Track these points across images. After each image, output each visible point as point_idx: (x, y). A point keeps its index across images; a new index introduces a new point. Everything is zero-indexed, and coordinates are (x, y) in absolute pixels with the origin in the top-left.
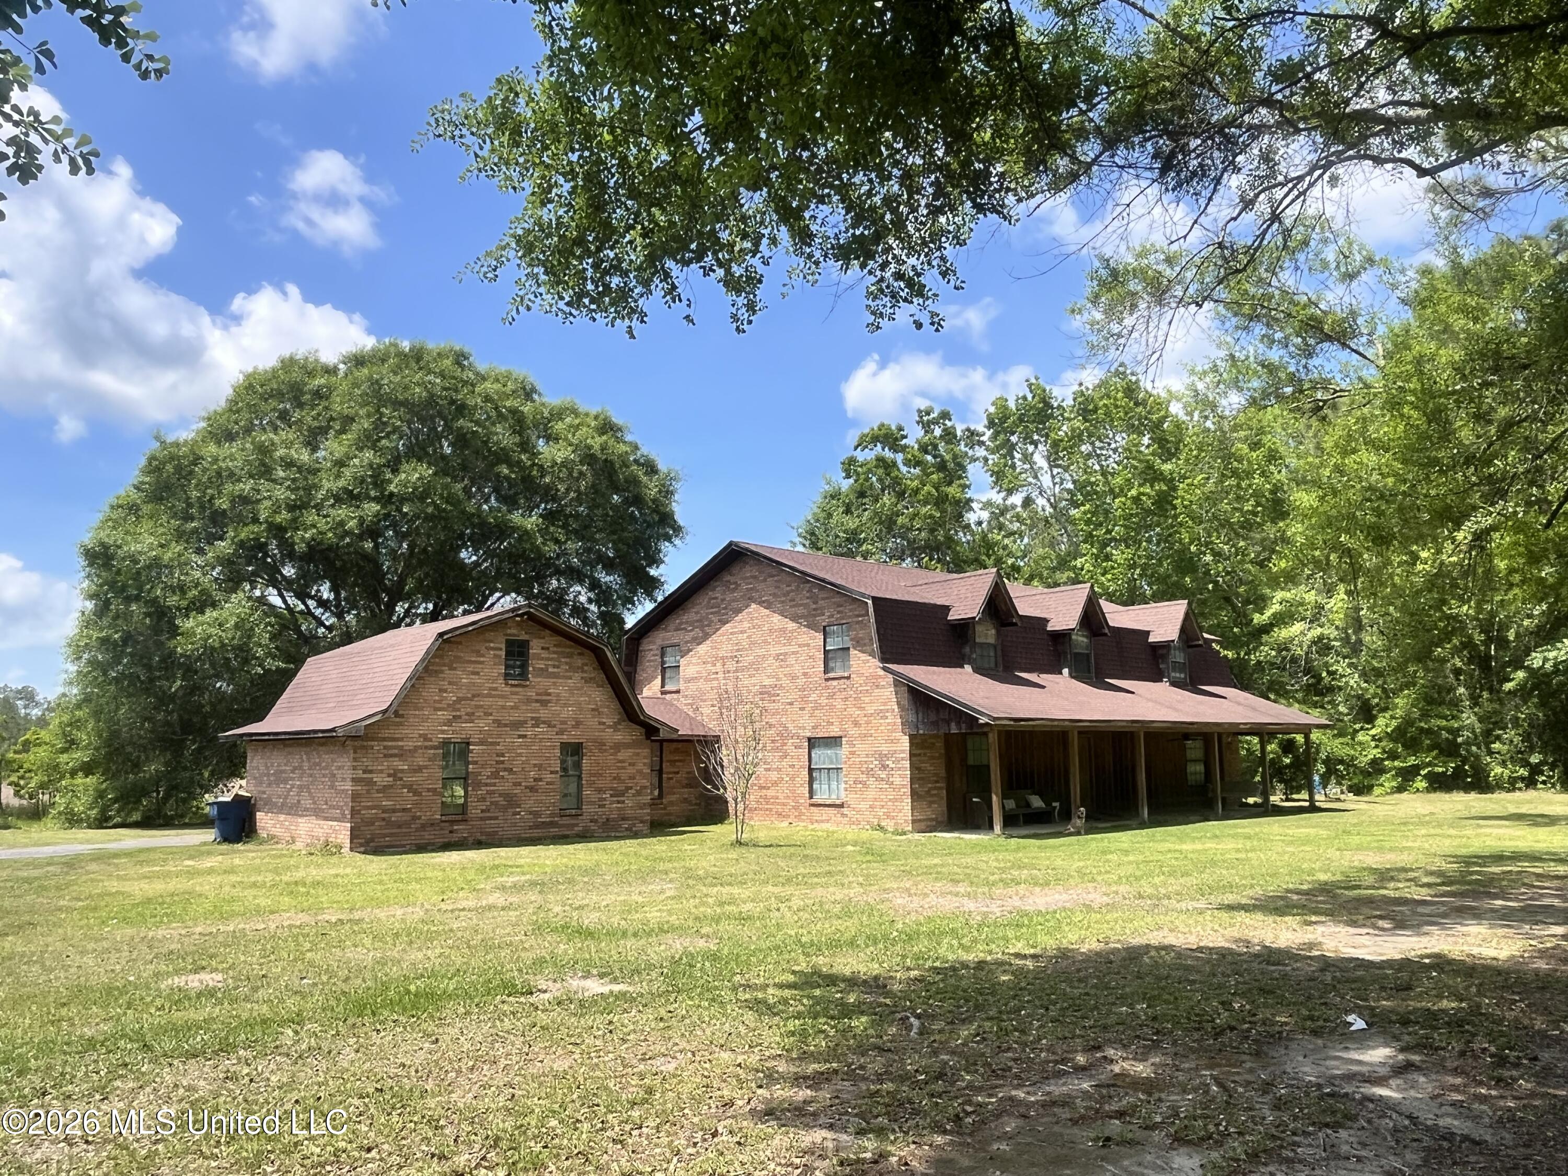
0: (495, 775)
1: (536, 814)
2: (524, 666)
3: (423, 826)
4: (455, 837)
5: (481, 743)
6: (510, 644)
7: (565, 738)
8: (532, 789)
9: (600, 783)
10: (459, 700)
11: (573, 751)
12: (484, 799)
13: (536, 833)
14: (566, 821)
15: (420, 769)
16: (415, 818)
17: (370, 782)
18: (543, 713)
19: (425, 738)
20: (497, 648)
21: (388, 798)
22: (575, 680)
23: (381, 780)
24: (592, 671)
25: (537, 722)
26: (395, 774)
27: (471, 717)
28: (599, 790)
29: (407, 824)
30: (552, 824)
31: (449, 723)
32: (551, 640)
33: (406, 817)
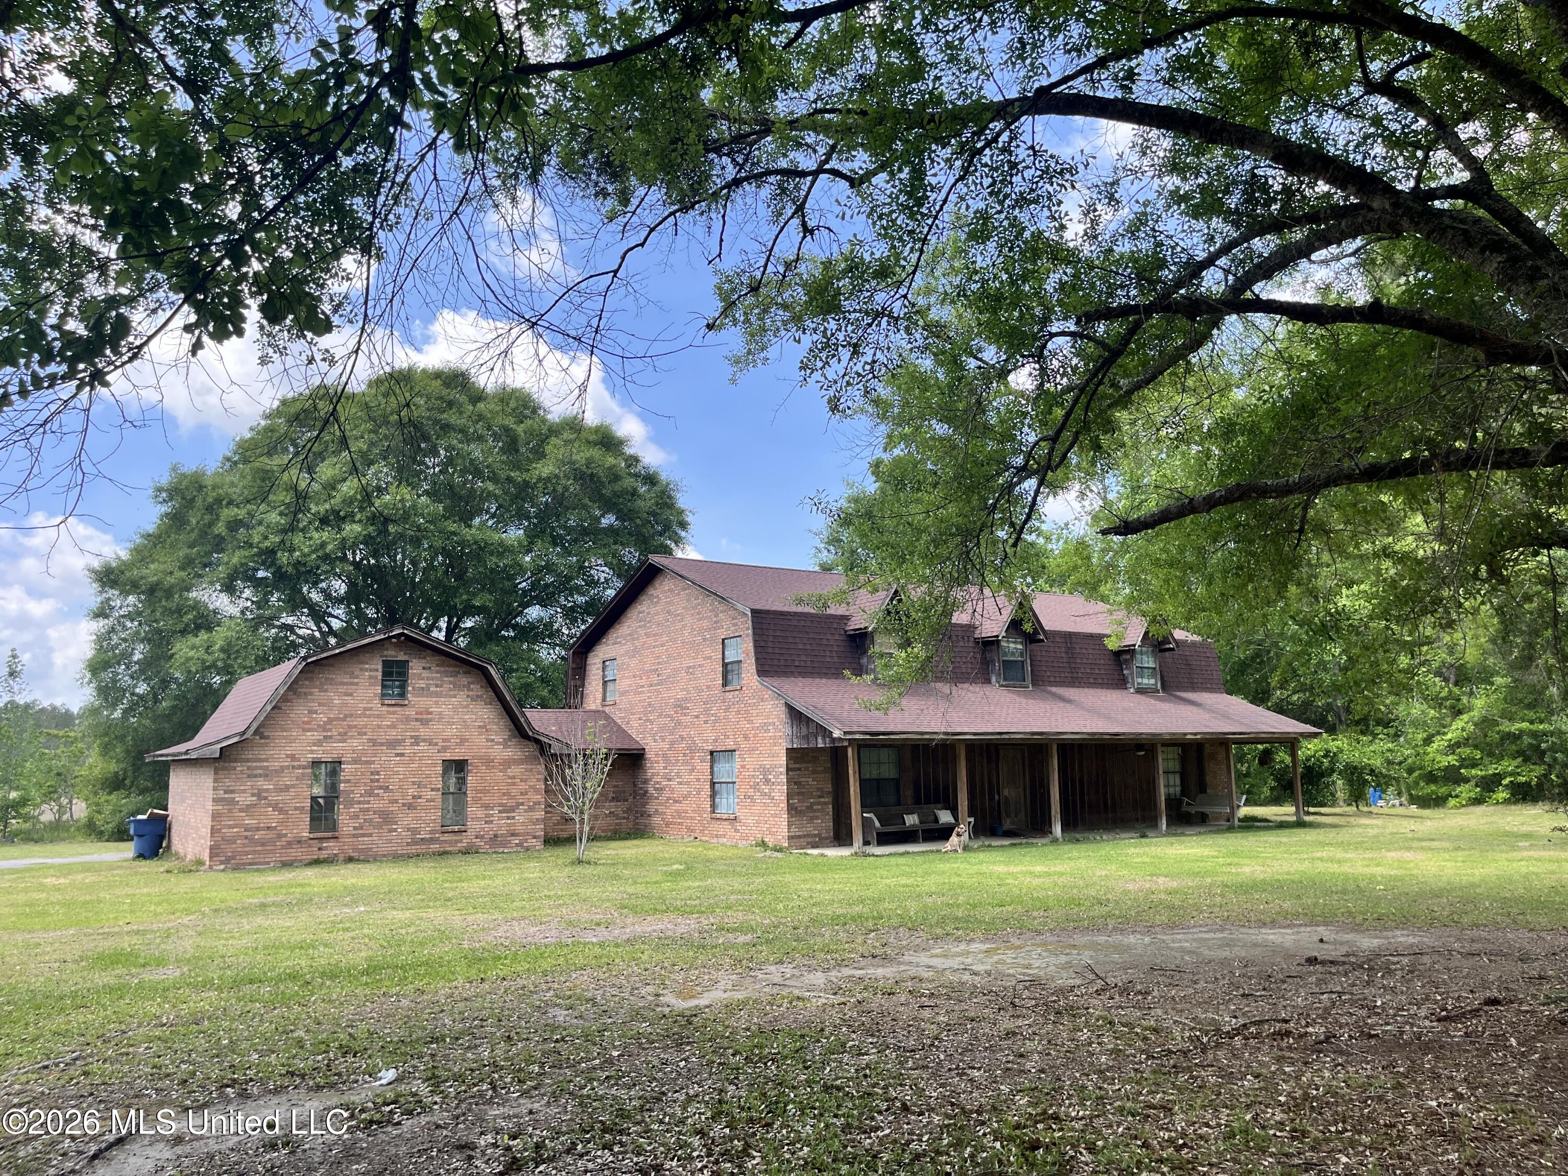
0: (370, 793)
1: (415, 831)
2: (403, 686)
3: (289, 844)
4: (324, 854)
5: (355, 761)
6: (387, 664)
7: (448, 756)
8: (410, 807)
9: (486, 799)
10: (330, 721)
11: (458, 767)
12: (357, 817)
13: (413, 849)
14: (447, 837)
15: (287, 788)
16: (280, 836)
17: (232, 802)
18: (423, 732)
19: (293, 757)
20: (374, 668)
21: (251, 816)
22: (461, 698)
23: (244, 799)
24: (477, 689)
25: (417, 741)
26: (259, 794)
27: (343, 737)
28: (486, 807)
29: (272, 842)
30: (432, 840)
31: (318, 743)
32: (431, 661)
33: (271, 835)
